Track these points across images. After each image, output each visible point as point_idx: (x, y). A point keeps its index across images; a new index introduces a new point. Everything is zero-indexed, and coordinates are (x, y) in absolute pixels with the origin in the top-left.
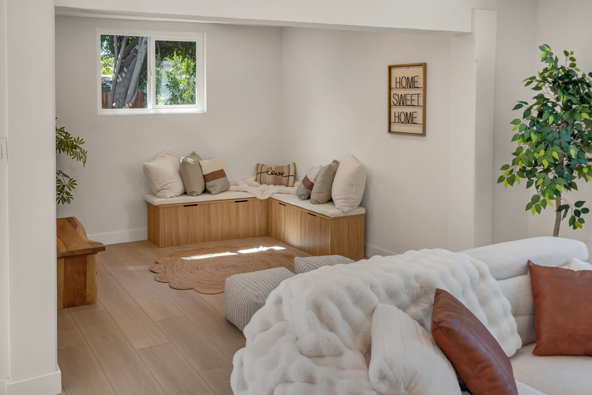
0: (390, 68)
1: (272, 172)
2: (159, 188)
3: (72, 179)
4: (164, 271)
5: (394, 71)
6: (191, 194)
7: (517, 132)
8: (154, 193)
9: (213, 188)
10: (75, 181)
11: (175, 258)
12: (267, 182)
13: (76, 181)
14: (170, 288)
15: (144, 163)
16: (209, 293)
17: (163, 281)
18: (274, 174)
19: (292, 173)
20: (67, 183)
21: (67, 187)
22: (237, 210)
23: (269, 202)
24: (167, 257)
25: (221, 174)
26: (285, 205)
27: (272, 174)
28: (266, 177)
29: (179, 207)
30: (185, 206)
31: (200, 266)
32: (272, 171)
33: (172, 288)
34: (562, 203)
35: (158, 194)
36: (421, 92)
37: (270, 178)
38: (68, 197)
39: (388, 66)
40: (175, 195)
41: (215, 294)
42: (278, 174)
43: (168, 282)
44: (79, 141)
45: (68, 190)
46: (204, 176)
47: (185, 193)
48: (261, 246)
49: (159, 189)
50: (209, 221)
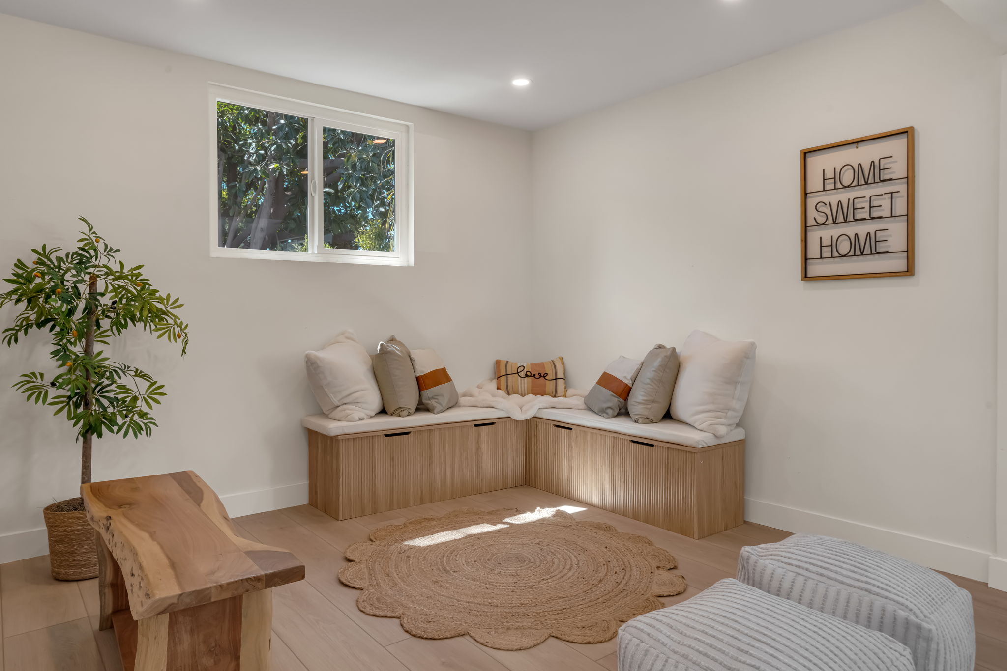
0: (807, 154)
1: (527, 372)
2: (336, 401)
3: (155, 383)
4: (375, 583)
5: (812, 160)
6: (397, 412)
8: (324, 414)
9: (436, 401)
10: (161, 387)
11: (383, 544)
12: (518, 391)
13: (163, 386)
14: (407, 636)
15: (307, 352)
16: (515, 648)
17: (382, 614)
18: (531, 376)
19: (560, 374)
20: (143, 392)
21: (144, 401)
22: (478, 442)
23: (531, 426)
24: (364, 544)
26: (571, 429)
27: (527, 376)
28: (518, 381)
29: (376, 437)
30: (387, 436)
31: (445, 562)
32: (525, 371)
33: (414, 636)
35: (332, 415)
36: (902, 188)
37: (525, 383)
38: (146, 421)
39: (801, 151)
40: (368, 415)
41: (530, 648)
42: (537, 376)
43: (394, 615)
44: (171, 301)
45: (145, 409)
46: (418, 379)
47: (383, 411)
48: (539, 508)
49: (337, 403)
50: (431, 463)
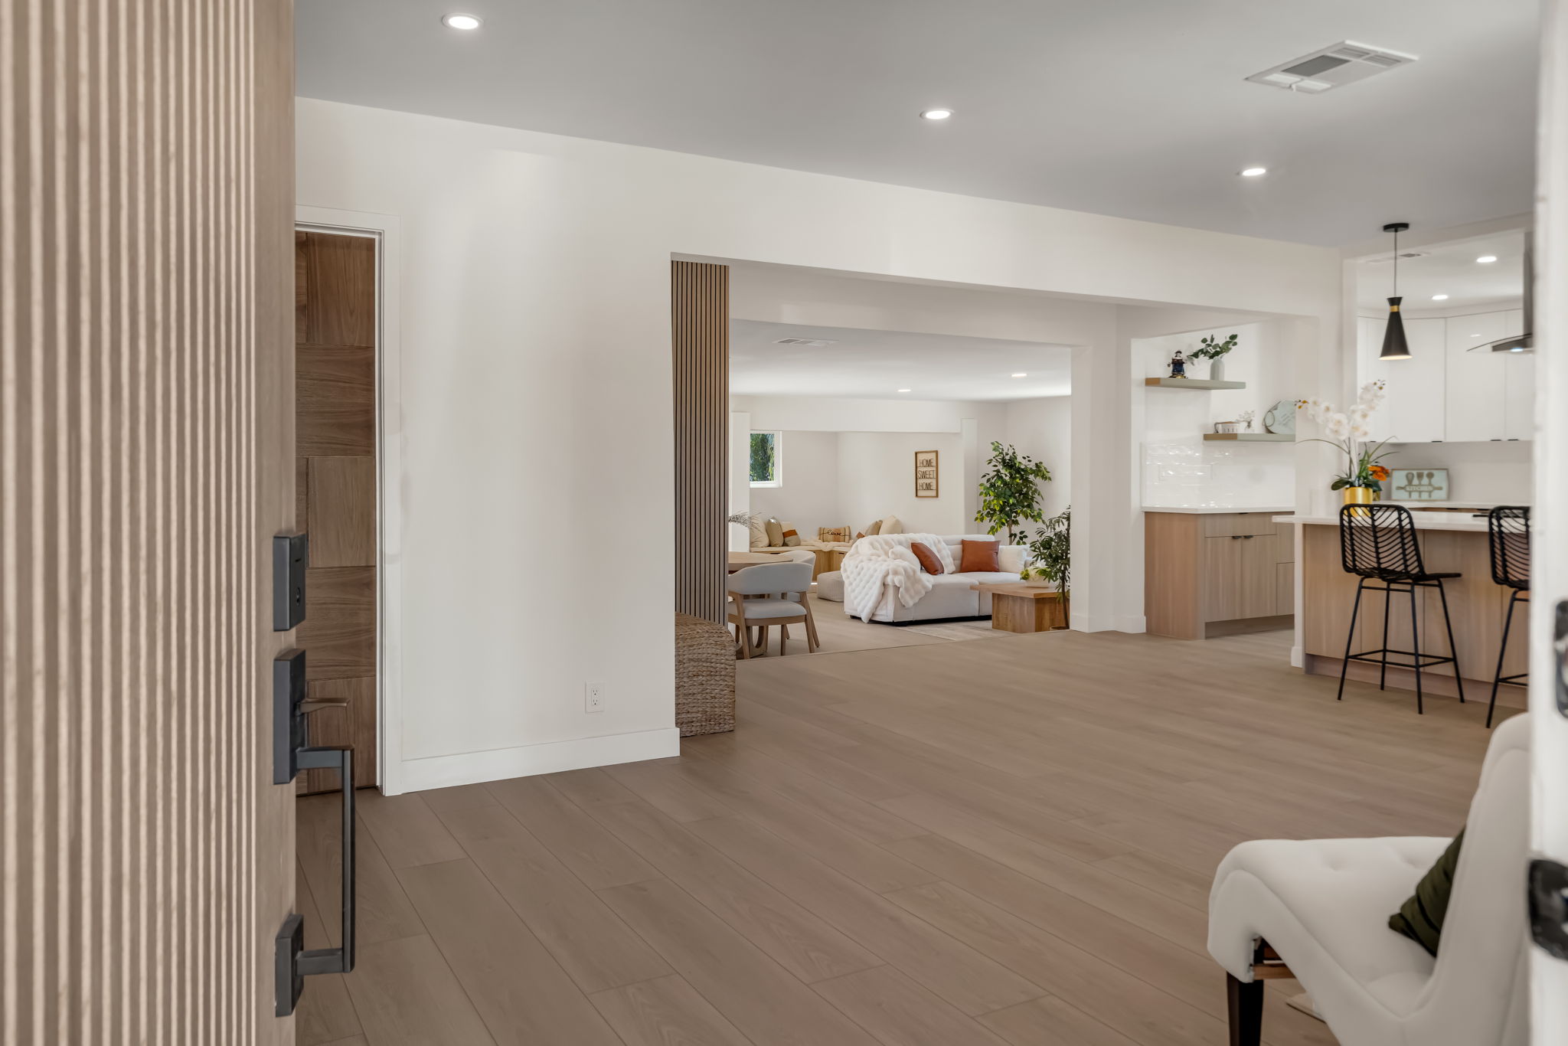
0: (916, 454)
5: (918, 455)
7: (982, 490)
12: (828, 539)
19: (847, 533)
23: (830, 553)
25: (793, 533)
27: (832, 534)
28: (828, 536)
34: (1013, 532)
36: (935, 469)
39: (915, 452)
46: (784, 533)
47: (770, 546)
